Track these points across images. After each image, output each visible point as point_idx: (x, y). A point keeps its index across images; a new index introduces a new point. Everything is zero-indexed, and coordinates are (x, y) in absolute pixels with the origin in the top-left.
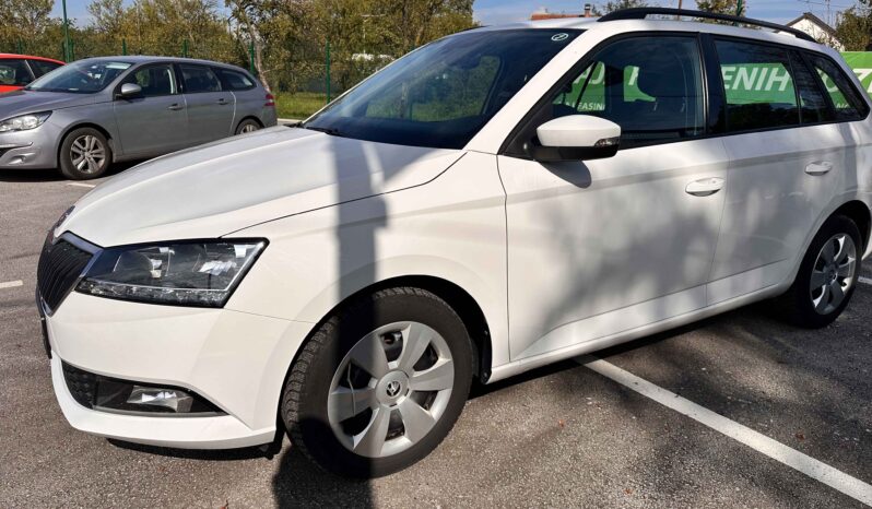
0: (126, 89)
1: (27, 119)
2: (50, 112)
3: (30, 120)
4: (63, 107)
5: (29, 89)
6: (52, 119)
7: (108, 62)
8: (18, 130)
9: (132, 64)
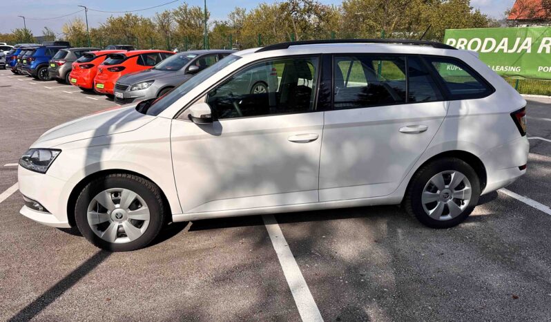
0: (191, 69)
1: (144, 84)
2: (153, 81)
3: (145, 85)
4: (160, 78)
5: (154, 68)
6: (154, 84)
7: (188, 54)
8: (140, 89)
9: (197, 55)
